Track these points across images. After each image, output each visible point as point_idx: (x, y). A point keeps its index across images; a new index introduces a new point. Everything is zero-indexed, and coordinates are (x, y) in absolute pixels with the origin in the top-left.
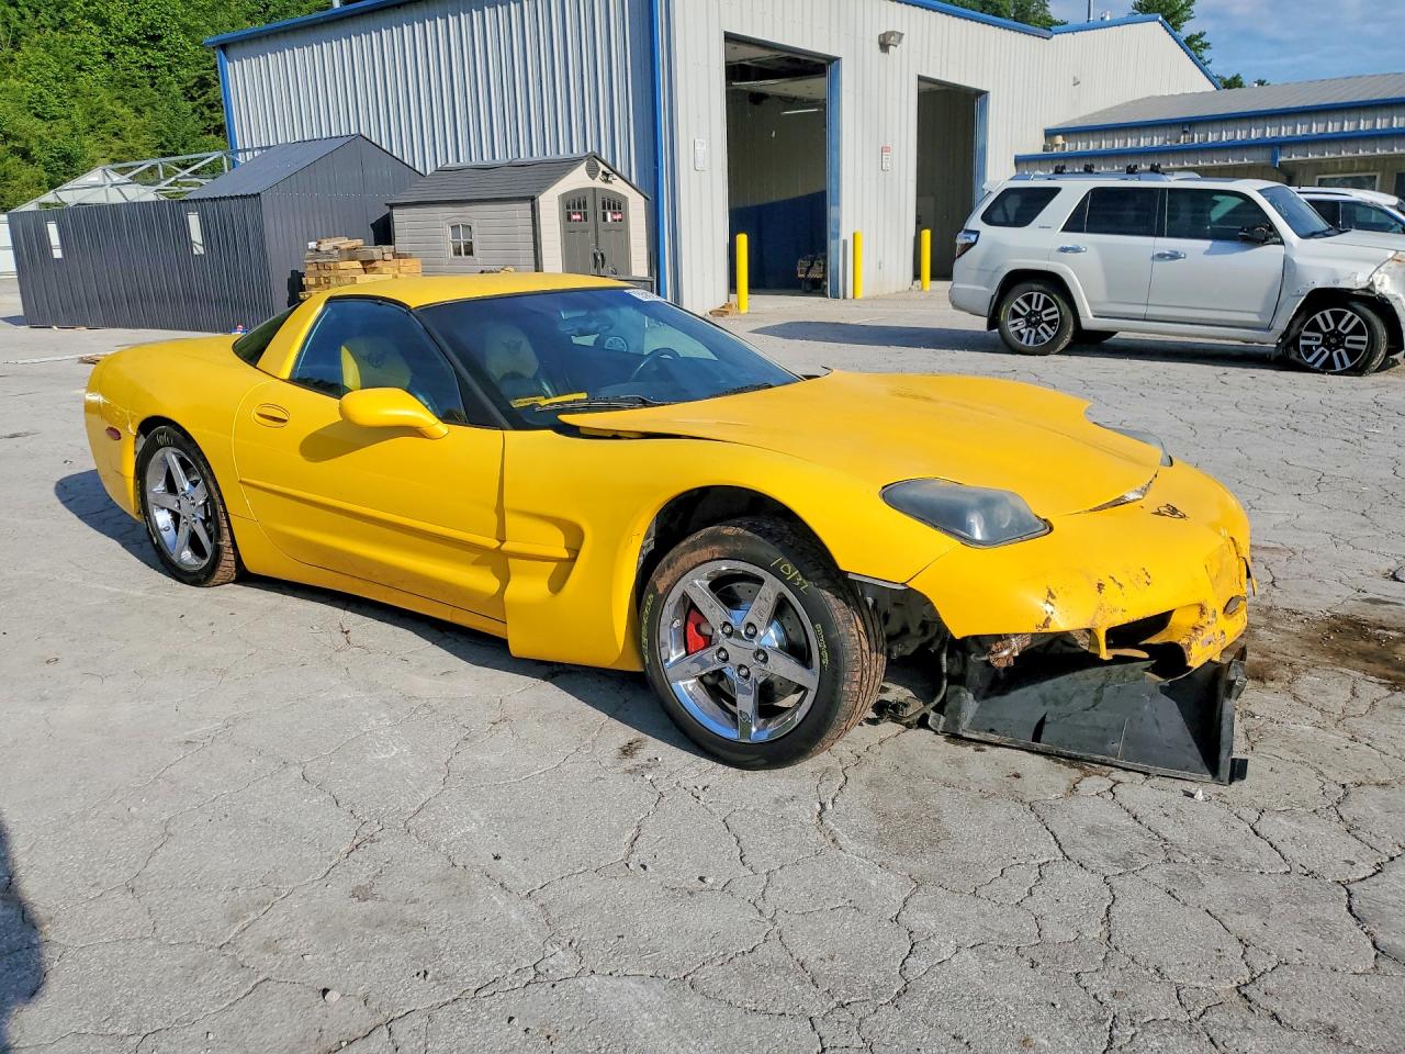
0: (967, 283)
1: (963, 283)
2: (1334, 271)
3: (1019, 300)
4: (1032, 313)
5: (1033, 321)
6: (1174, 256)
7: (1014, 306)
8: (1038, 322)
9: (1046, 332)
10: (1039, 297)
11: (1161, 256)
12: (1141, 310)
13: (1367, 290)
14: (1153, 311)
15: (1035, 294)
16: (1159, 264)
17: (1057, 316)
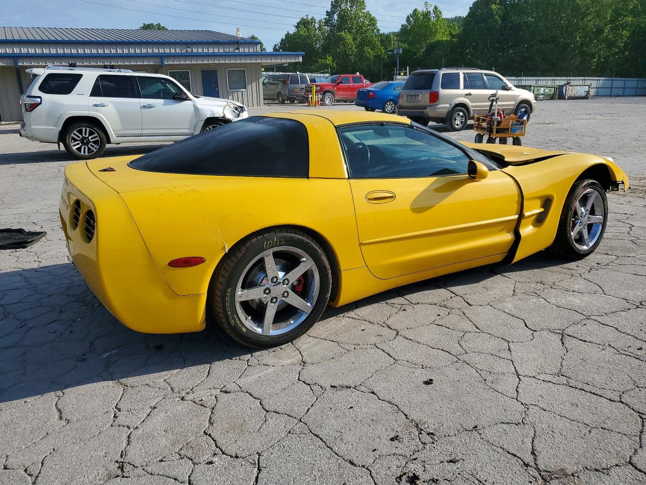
0: (40, 125)
1: (36, 125)
2: (212, 111)
3: (75, 132)
4: (83, 139)
5: (84, 141)
6: (150, 107)
7: (73, 135)
8: (88, 142)
9: (93, 147)
10: (86, 130)
11: (144, 107)
12: (139, 132)
13: (223, 117)
14: (144, 132)
15: (84, 129)
16: (144, 110)
17: (98, 138)
